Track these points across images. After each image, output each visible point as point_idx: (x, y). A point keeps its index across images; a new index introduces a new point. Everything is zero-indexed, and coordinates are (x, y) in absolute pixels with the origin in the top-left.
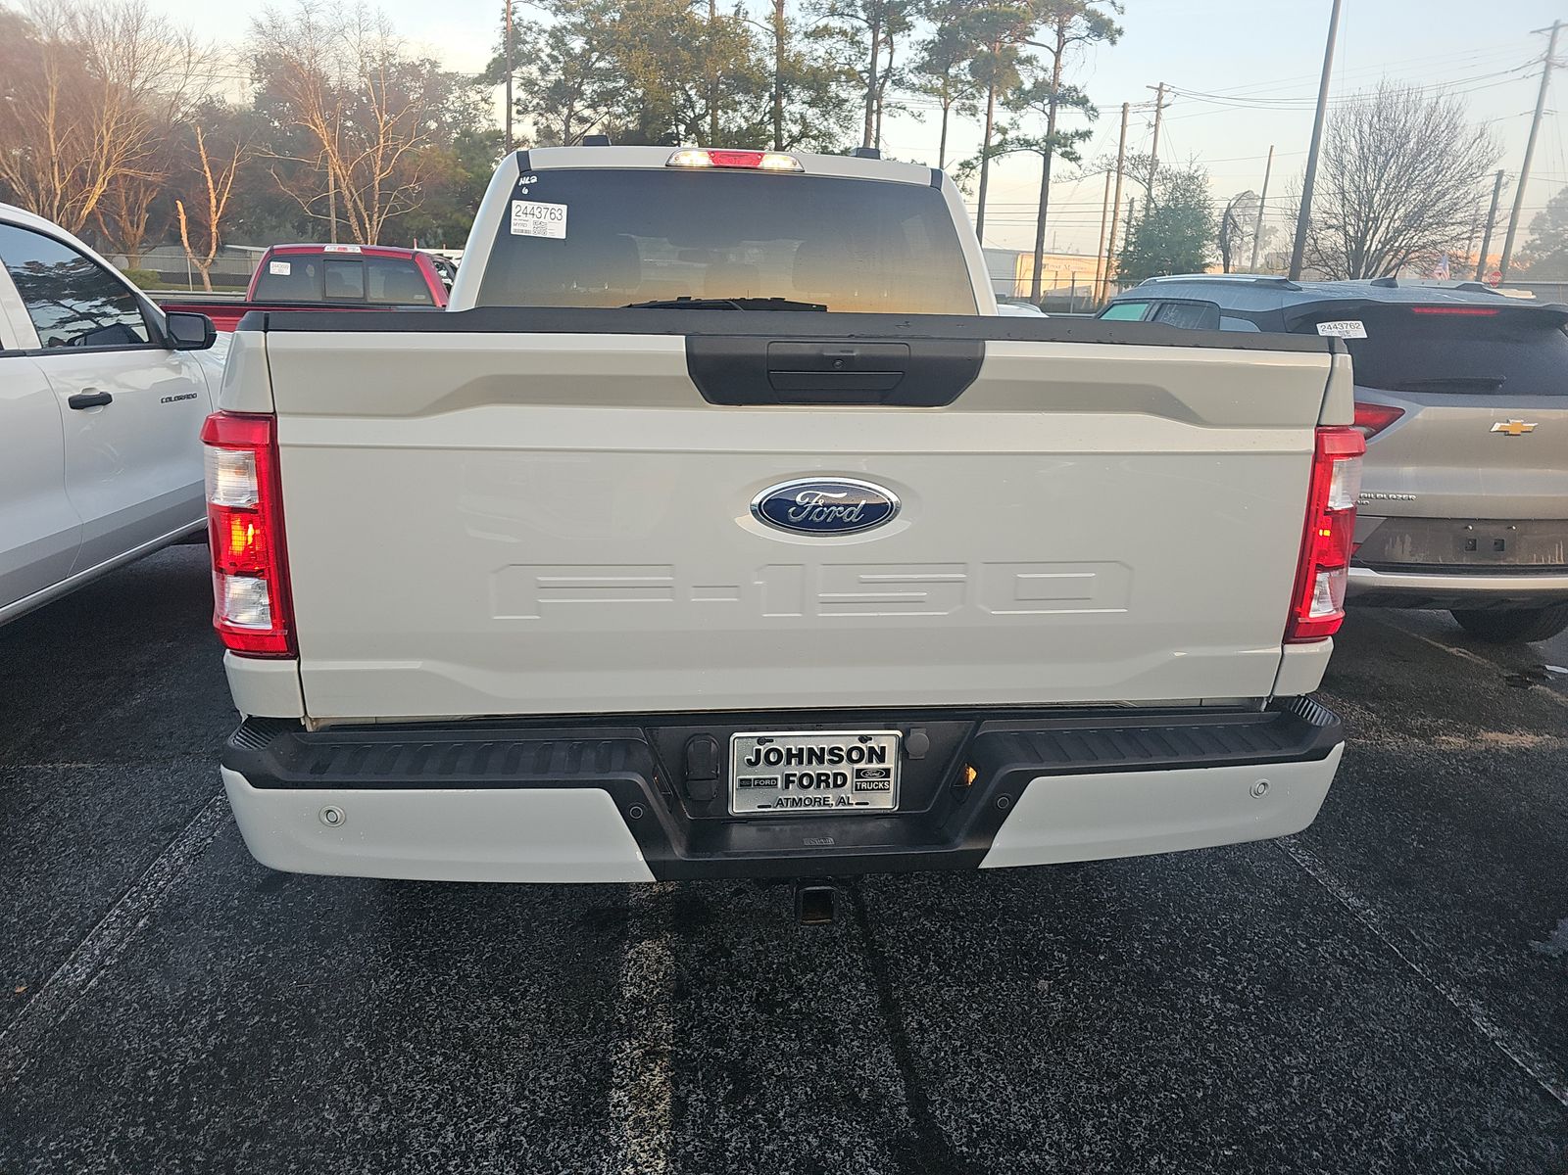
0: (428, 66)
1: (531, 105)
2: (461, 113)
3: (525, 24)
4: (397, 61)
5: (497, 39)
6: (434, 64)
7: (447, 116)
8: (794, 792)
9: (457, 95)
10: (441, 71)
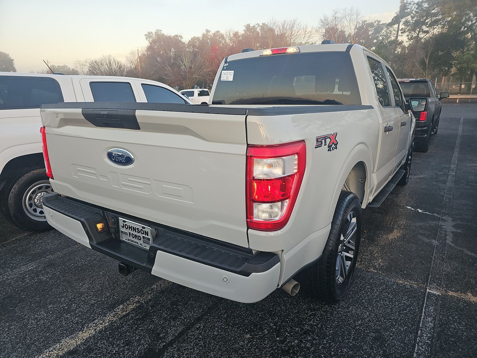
0: (377, 22)
1: (406, 30)
2: (385, 36)
3: (409, 2)
4: (367, 23)
5: (398, 10)
6: (379, 22)
7: (380, 38)
8: (131, 238)
9: (385, 30)
10: (381, 23)
